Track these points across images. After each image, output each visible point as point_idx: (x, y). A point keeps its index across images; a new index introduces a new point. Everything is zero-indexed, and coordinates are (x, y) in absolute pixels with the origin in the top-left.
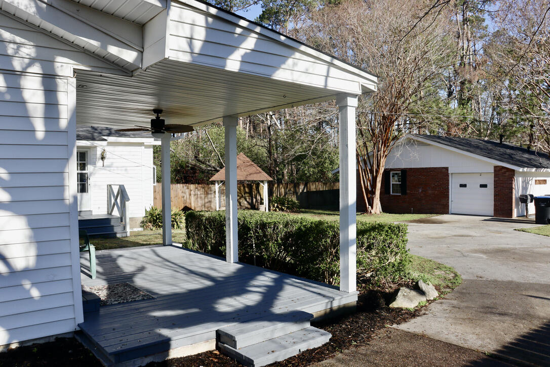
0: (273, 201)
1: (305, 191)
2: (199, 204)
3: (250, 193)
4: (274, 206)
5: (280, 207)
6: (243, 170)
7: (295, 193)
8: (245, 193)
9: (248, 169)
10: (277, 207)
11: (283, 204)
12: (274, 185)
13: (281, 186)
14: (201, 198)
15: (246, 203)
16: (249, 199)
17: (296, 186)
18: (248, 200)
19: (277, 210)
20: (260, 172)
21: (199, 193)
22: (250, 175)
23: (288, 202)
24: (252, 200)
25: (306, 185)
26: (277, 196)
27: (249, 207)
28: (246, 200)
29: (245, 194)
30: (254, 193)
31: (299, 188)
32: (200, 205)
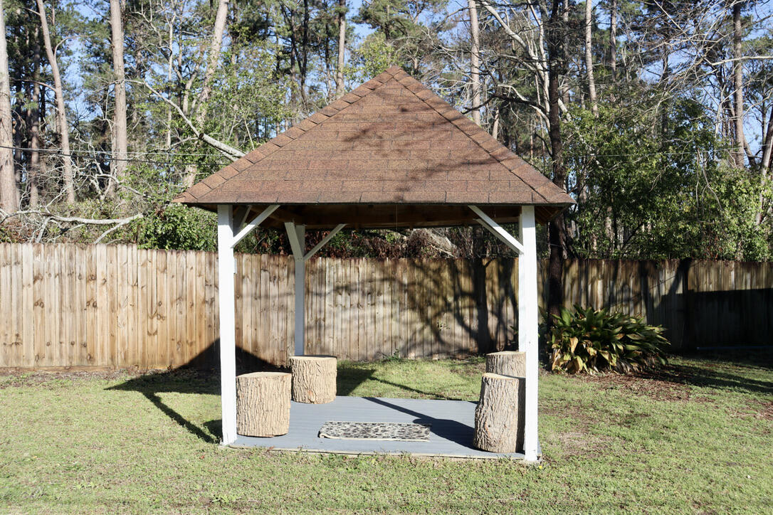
0: (561, 329)
1: (680, 291)
2: (274, 330)
3: (478, 297)
4: (565, 349)
5: (592, 351)
6: (387, 147)
7: (644, 296)
8: (459, 294)
9: (425, 145)
10: (580, 351)
11: (604, 341)
12: (567, 270)
13: (594, 272)
14: (282, 308)
15: (459, 330)
16: (471, 316)
17: (647, 271)
18: (467, 322)
19: (581, 364)
20: (495, 159)
21: (274, 290)
22: (431, 172)
23: (625, 331)
24: (483, 320)
25: (683, 271)
26: (577, 307)
27: (471, 345)
28: (460, 320)
29: (456, 299)
30: (490, 296)
31: (656, 278)
32: (276, 334)
